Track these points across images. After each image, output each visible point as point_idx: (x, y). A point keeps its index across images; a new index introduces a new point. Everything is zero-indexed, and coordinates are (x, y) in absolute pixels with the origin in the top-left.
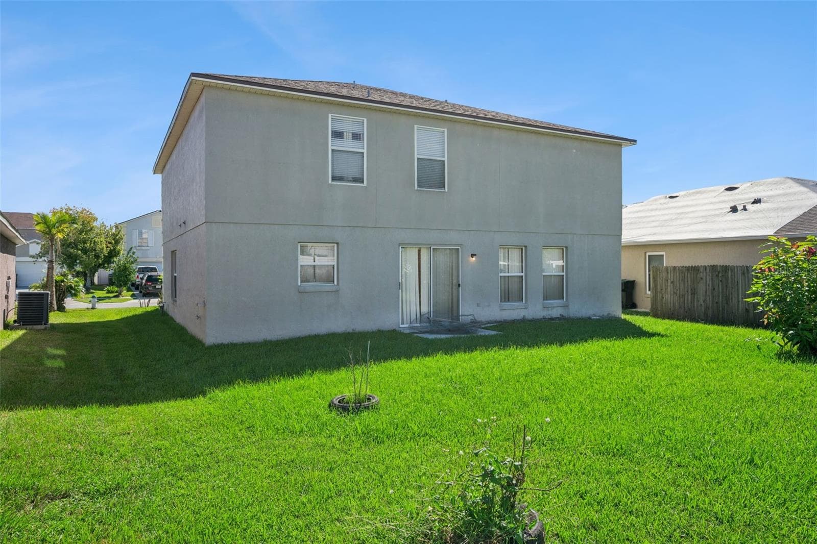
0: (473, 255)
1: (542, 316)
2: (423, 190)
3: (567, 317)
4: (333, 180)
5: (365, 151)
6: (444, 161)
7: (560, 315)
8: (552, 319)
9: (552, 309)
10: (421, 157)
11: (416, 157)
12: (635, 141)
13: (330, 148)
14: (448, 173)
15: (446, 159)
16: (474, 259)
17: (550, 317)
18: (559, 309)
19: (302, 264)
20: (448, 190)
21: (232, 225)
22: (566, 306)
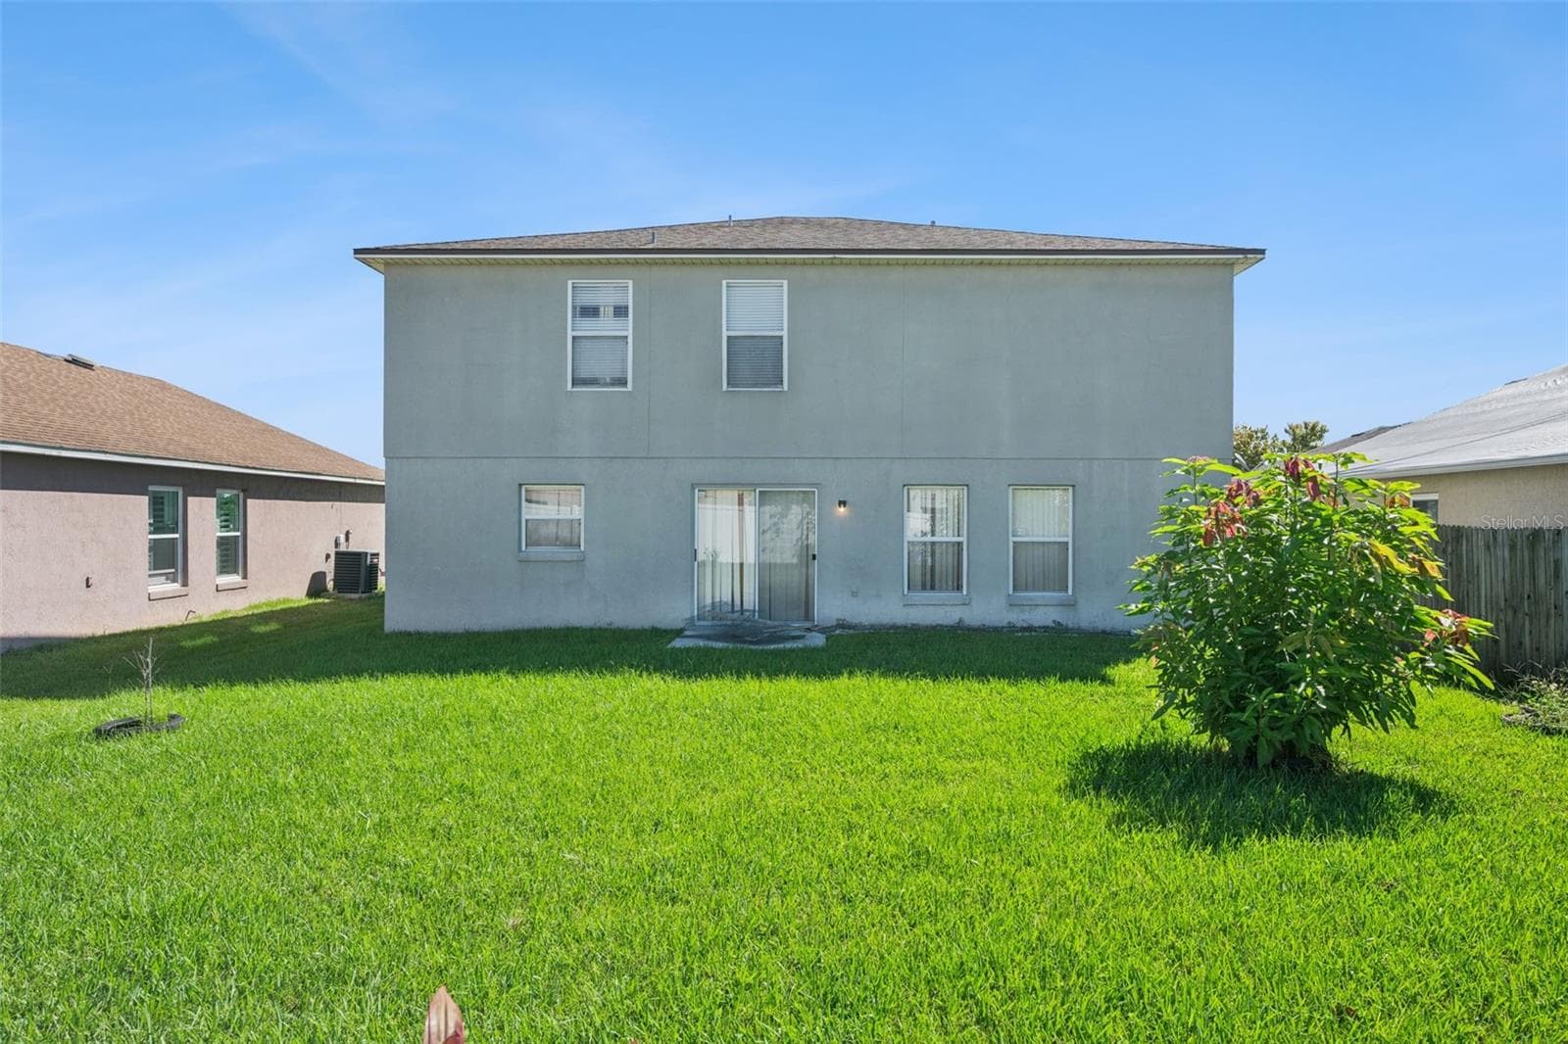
0: (843, 503)
1: (1006, 621)
2: (739, 391)
3: (1071, 626)
4: (574, 384)
5: (630, 333)
6: (781, 337)
7: (1054, 622)
8: (1030, 629)
9: (1031, 609)
10: (732, 334)
11: (725, 334)
12: (1262, 252)
13: (570, 334)
14: (789, 357)
15: (785, 333)
16: (842, 509)
17: (1025, 625)
18: (1051, 609)
19: (528, 517)
20: (789, 388)
21: (420, 461)
22: (1071, 605)
